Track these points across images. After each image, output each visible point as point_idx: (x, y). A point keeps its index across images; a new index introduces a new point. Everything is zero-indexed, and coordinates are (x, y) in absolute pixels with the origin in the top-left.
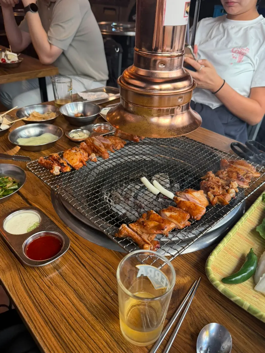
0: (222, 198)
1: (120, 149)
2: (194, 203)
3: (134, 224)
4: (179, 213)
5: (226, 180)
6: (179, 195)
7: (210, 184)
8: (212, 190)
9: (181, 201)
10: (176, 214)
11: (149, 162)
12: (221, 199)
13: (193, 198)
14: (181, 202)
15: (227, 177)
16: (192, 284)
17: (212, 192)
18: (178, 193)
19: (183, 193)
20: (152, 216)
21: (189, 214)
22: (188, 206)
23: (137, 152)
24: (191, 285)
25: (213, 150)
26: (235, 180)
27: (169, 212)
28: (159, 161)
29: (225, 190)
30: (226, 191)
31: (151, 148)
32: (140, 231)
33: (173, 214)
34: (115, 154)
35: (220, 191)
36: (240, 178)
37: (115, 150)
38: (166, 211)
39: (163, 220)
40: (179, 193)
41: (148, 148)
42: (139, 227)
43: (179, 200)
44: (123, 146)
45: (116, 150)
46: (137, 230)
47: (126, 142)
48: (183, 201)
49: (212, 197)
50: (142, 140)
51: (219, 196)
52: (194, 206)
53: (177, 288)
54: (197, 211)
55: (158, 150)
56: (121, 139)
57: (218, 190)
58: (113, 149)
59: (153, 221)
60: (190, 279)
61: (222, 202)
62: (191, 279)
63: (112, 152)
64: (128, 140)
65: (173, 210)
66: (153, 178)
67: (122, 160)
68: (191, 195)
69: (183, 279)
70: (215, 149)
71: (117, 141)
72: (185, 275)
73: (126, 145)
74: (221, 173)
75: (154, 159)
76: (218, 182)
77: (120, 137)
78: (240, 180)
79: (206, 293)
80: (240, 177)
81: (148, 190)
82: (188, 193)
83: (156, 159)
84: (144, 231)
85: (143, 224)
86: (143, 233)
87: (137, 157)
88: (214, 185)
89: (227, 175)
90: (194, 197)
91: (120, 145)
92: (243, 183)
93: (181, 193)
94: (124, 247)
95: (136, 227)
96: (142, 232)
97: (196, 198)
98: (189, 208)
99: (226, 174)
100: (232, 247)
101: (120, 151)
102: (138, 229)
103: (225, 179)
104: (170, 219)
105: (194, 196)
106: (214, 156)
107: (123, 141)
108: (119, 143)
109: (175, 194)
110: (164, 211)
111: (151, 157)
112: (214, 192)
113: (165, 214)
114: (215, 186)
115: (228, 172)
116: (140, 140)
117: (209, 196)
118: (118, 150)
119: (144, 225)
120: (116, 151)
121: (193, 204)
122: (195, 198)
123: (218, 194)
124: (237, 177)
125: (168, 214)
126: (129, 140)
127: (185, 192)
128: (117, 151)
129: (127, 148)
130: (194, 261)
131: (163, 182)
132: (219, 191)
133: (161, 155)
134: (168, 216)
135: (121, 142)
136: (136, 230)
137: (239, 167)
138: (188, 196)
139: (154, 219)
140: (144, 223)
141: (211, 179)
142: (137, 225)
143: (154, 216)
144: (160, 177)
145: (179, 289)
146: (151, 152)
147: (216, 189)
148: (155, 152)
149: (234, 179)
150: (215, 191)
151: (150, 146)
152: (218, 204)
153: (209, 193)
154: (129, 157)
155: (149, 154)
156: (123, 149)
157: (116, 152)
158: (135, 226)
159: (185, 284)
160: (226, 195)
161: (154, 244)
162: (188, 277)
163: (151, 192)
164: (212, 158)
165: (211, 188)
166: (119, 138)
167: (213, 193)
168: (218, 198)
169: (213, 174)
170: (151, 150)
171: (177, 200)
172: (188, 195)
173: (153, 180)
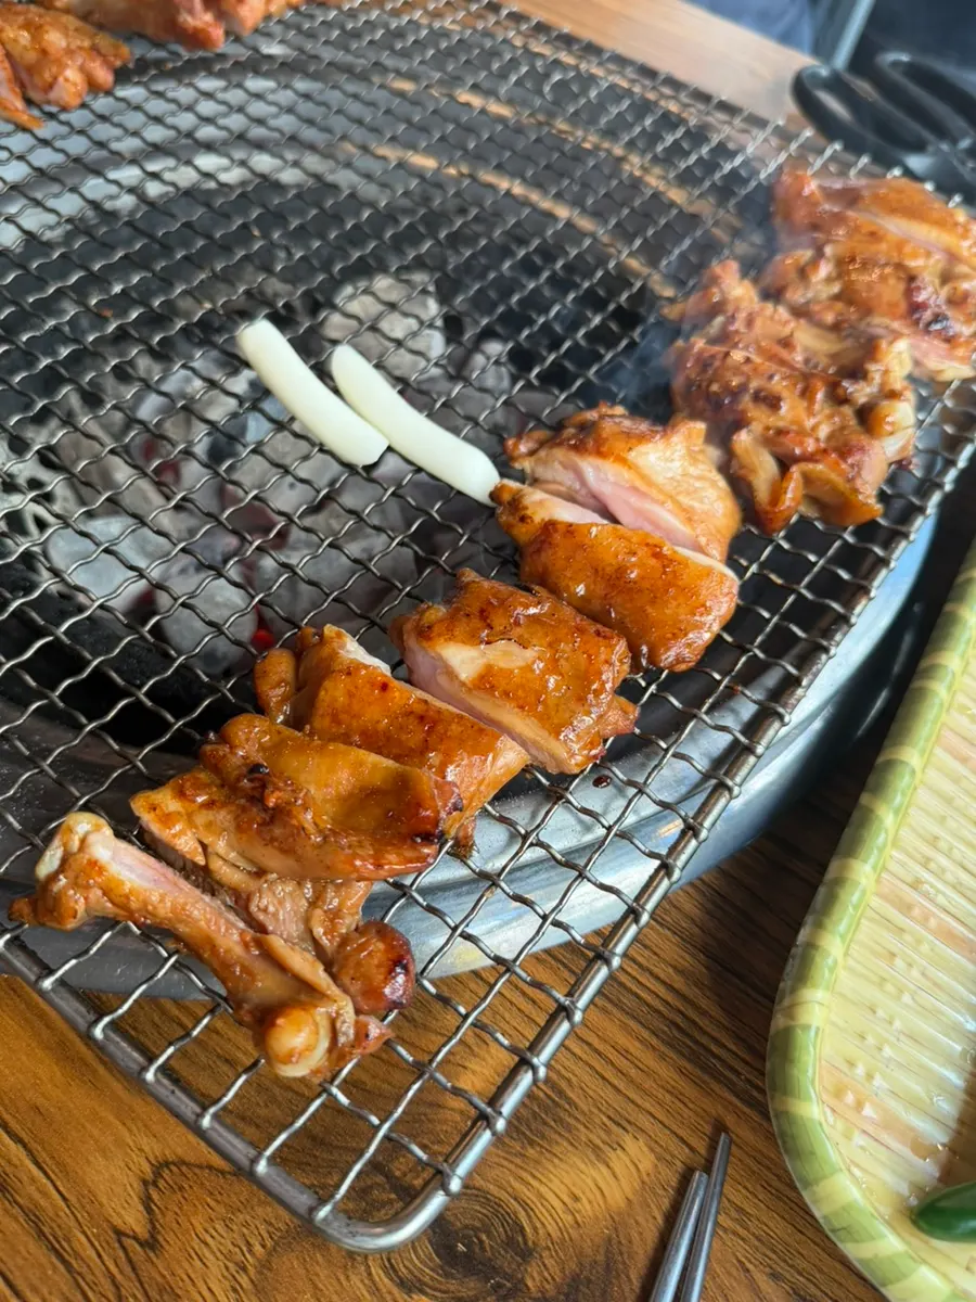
0: (833, 476)
1: (84, 106)
2: (657, 536)
3: (181, 794)
4: (550, 645)
5: (836, 328)
6: (526, 465)
7: (746, 368)
8: (760, 419)
9: (550, 526)
10: (530, 654)
11: (298, 196)
12: (828, 482)
13: (635, 489)
14: (557, 537)
15: (839, 306)
16: (666, 1203)
17: (768, 428)
18: (523, 448)
19: (560, 453)
20: (334, 693)
21: (621, 647)
22: (609, 570)
23: (260, 122)
24: (660, 1220)
25: (708, 114)
26: (896, 325)
27: (473, 639)
28: (368, 190)
29: (847, 410)
30: (853, 422)
31: (307, 96)
32: (232, 855)
33: (509, 656)
34: (45, 143)
35: (818, 423)
36: (927, 315)
37: (48, 108)
38: (453, 638)
39: (427, 720)
40: (532, 453)
41: (285, 97)
42: (223, 816)
43: (537, 519)
44: (104, 76)
45: (54, 109)
46: (204, 847)
47: (130, 52)
48: (570, 530)
49: (764, 469)
50: (246, 34)
51: (820, 467)
52: (653, 562)
53: (562, 1264)
54: (673, 609)
55: (355, 108)
56: (89, 28)
57: (803, 414)
58: (29, 102)
59: (346, 739)
60: (647, 1162)
61: (832, 505)
62: (659, 1158)
63: (25, 129)
64: (141, 36)
65: (499, 622)
66: (335, 324)
67: (33, 220)
68: (626, 474)
69: (600, 1174)
70: (725, 107)
71: (55, 39)
72: (608, 1131)
73: (122, 76)
74: (793, 275)
75: (330, 178)
76: (786, 343)
77: (85, 17)
78: (929, 324)
79: (775, 1276)
80: (921, 307)
81: (296, 427)
82: (600, 454)
83: (344, 178)
84: (271, 859)
85: (258, 799)
86: (260, 873)
87: (207, 162)
88: (771, 377)
89: (836, 288)
90: (644, 485)
91: (82, 69)
92: (945, 346)
93: (542, 453)
94: (98, 1032)
95: (202, 818)
96: (251, 861)
97: (661, 491)
98: (615, 580)
99: (829, 280)
100: (926, 862)
101: (78, 118)
102: (221, 845)
103: (829, 318)
104: (482, 704)
105: (644, 477)
106: (723, 151)
107: (104, 41)
108: (69, 52)
109: (503, 464)
110: (429, 639)
111: (312, 162)
112: (781, 432)
113: (441, 658)
114: (778, 384)
115: (843, 264)
116: (227, 33)
117: (742, 467)
118: (64, 109)
119: (266, 809)
120: (52, 116)
121: (643, 552)
122: (654, 493)
123: (811, 446)
124: (903, 306)
125: (463, 659)
126: (150, 31)
127: (579, 448)
128: (63, 117)
129: (132, 92)
130: (662, 991)
131: (409, 357)
132: (809, 423)
133: (380, 144)
134: (463, 676)
135: (86, 44)
136: (201, 860)
137: (895, 226)
138: (598, 473)
139: (356, 716)
140: (264, 787)
141: (742, 330)
142: (209, 805)
143: (351, 695)
144: (379, 317)
145: (575, 1278)
146: (310, 122)
147: (790, 409)
148: (339, 123)
149: (886, 321)
150: (781, 424)
151: (302, 85)
152: (801, 517)
153: (743, 439)
154: (152, 167)
155: (293, 139)
156: (102, 104)
157: (47, 130)
158: (190, 817)
159: (617, 1222)
160: (862, 449)
161: (356, 987)
162: (628, 1140)
163: (323, 450)
164: (710, 166)
165: (758, 397)
166: (78, 23)
167: (774, 440)
168: (808, 479)
169: (747, 283)
170: (305, 108)
171: (523, 519)
172: (597, 469)
173: (335, 342)
